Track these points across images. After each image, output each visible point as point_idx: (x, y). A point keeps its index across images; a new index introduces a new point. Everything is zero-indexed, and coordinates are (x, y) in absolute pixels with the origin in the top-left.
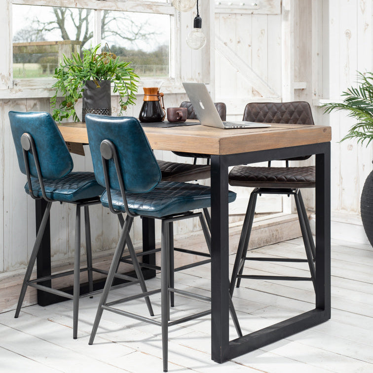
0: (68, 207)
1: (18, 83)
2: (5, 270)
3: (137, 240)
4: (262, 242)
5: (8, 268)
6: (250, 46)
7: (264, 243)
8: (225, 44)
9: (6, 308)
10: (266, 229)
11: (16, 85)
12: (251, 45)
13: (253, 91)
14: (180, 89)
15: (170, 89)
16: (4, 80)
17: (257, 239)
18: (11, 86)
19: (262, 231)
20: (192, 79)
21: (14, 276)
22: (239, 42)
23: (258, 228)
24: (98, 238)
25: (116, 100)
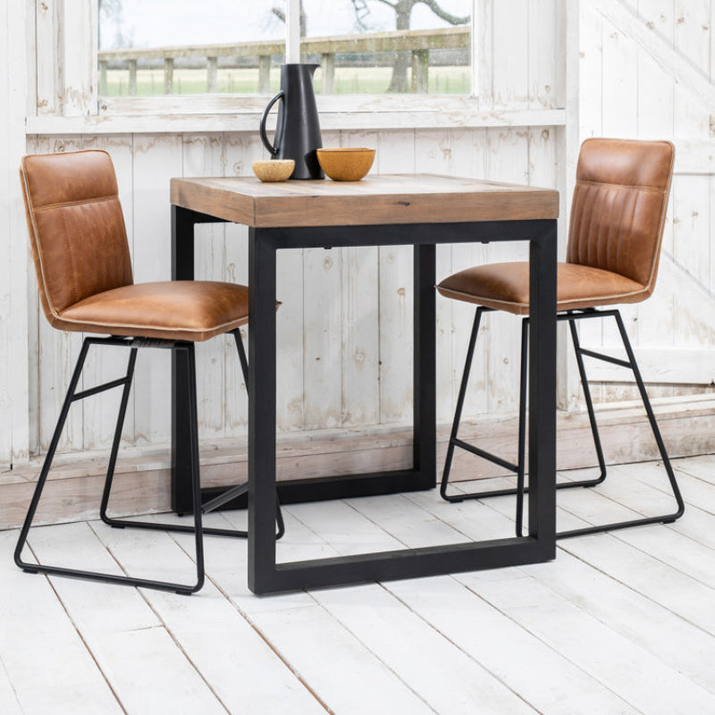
0: (225, 340)
1: (110, 105)
2: (86, 446)
3: (388, 416)
4: (695, 446)
5: (92, 445)
6: (705, 28)
7: (699, 448)
8: (650, 25)
9: (65, 516)
10: (708, 419)
11: (105, 108)
12: (708, 26)
13: (711, 125)
14: (484, 118)
15: (460, 118)
16: (76, 100)
17: (679, 438)
18: (94, 110)
19: (696, 422)
20: (528, 97)
21: (93, 460)
22: (681, 21)
23: (683, 415)
24: (294, 404)
25: (338, 139)
